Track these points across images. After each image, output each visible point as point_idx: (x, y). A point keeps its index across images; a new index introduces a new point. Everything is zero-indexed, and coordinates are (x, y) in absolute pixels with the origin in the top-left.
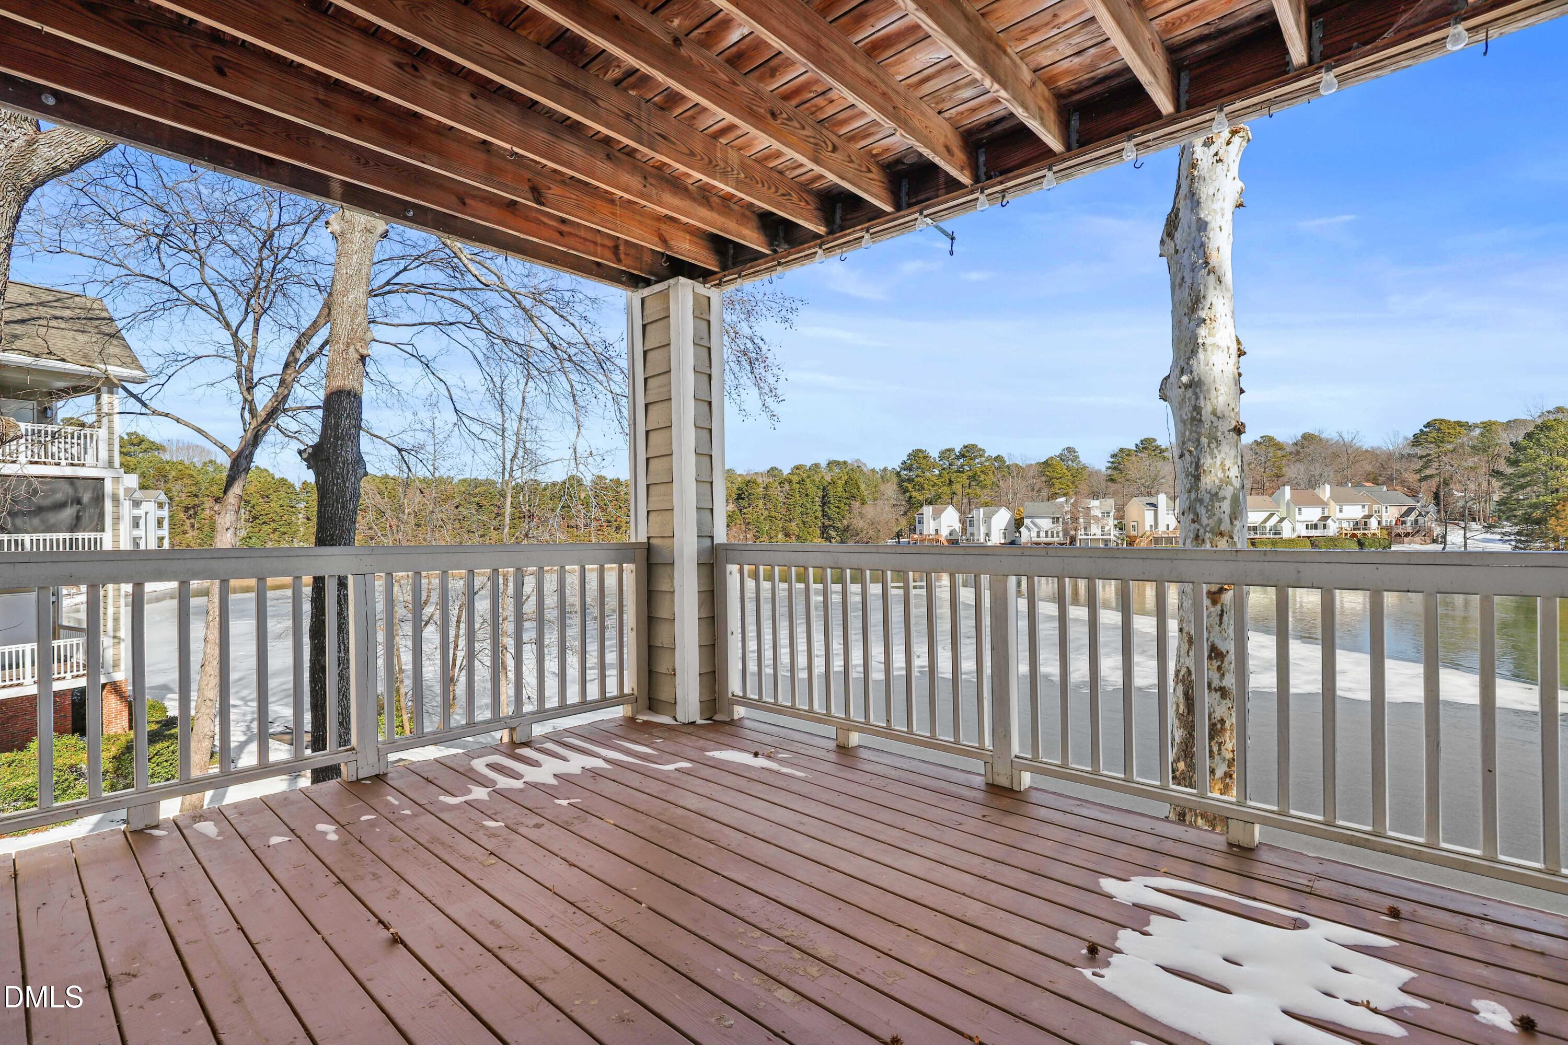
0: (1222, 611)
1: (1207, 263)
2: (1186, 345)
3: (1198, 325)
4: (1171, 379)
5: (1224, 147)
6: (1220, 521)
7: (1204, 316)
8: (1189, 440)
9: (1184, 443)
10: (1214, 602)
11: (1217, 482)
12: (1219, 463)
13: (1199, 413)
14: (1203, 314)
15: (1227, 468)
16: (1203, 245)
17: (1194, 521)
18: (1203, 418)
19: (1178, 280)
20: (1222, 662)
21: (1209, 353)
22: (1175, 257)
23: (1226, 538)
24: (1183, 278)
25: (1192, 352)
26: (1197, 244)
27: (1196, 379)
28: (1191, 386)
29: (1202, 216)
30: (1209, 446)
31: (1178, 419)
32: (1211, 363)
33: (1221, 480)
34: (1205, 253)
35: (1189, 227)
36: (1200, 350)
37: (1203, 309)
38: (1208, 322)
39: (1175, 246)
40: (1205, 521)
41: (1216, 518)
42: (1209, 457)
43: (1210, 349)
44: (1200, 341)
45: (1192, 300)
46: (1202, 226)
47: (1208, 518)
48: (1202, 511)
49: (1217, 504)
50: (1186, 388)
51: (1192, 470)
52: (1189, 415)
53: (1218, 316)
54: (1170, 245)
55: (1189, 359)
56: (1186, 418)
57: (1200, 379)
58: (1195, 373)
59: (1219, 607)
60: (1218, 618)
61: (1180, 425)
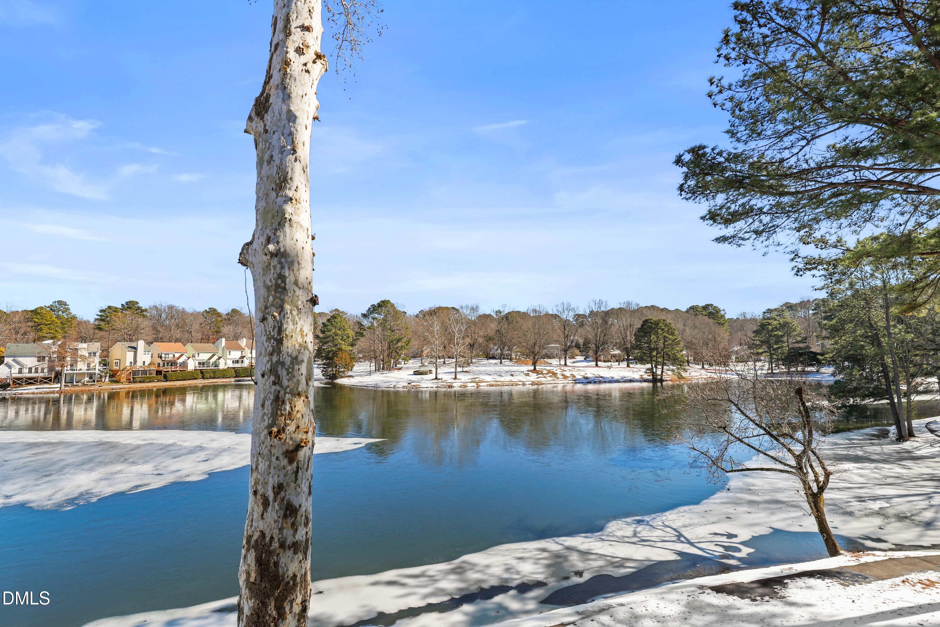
0: (298, 468)
1: (294, 151)
2: (273, 217)
3: (285, 202)
4: (255, 245)
5: (311, 62)
6: (298, 382)
7: (291, 195)
8: (273, 305)
9: (266, 308)
10: (291, 461)
11: (297, 346)
12: (299, 329)
13: (284, 281)
14: (290, 194)
15: (305, 334)
16: (291, 134)
17: (274, 383)
18: (287, 287)
19: (266, 157)
20: (296, 517)
21: (294, 229)
22: (264, 136)
23: (303, 398)
24: (272, 157)
25: (279, 224)
26: (286, 132)
27: (282, 250)
28: (276, 255)
29: (292, 109)
30: (291, 313)
31: (261, 284)
32: (295, 239)
33: (300, 345)
34: (293, 142)
35: (280, 115)
36: (287, 225)
37: (290, 189)
38: (294, 201)
39: (265, 126)
40: (285, 382)
41: (295, 380)
42: (291, 323)
43: (295, 225)
44: (287, 216)
45: (280, 178)
46: (292, 118)
47: (289, 380)
48: (283, 373)
49: (296, 367)
50: (272, 256)
51: (275, 333)
52: (274, 282)
53: (302, 199)
54: (258, 125)
55: (276, 230)
56: (270, 284)
57: (285, 251)
58: (281, 244)
59: (295, 464)
60: (294, 475)
61: (263, 291)
